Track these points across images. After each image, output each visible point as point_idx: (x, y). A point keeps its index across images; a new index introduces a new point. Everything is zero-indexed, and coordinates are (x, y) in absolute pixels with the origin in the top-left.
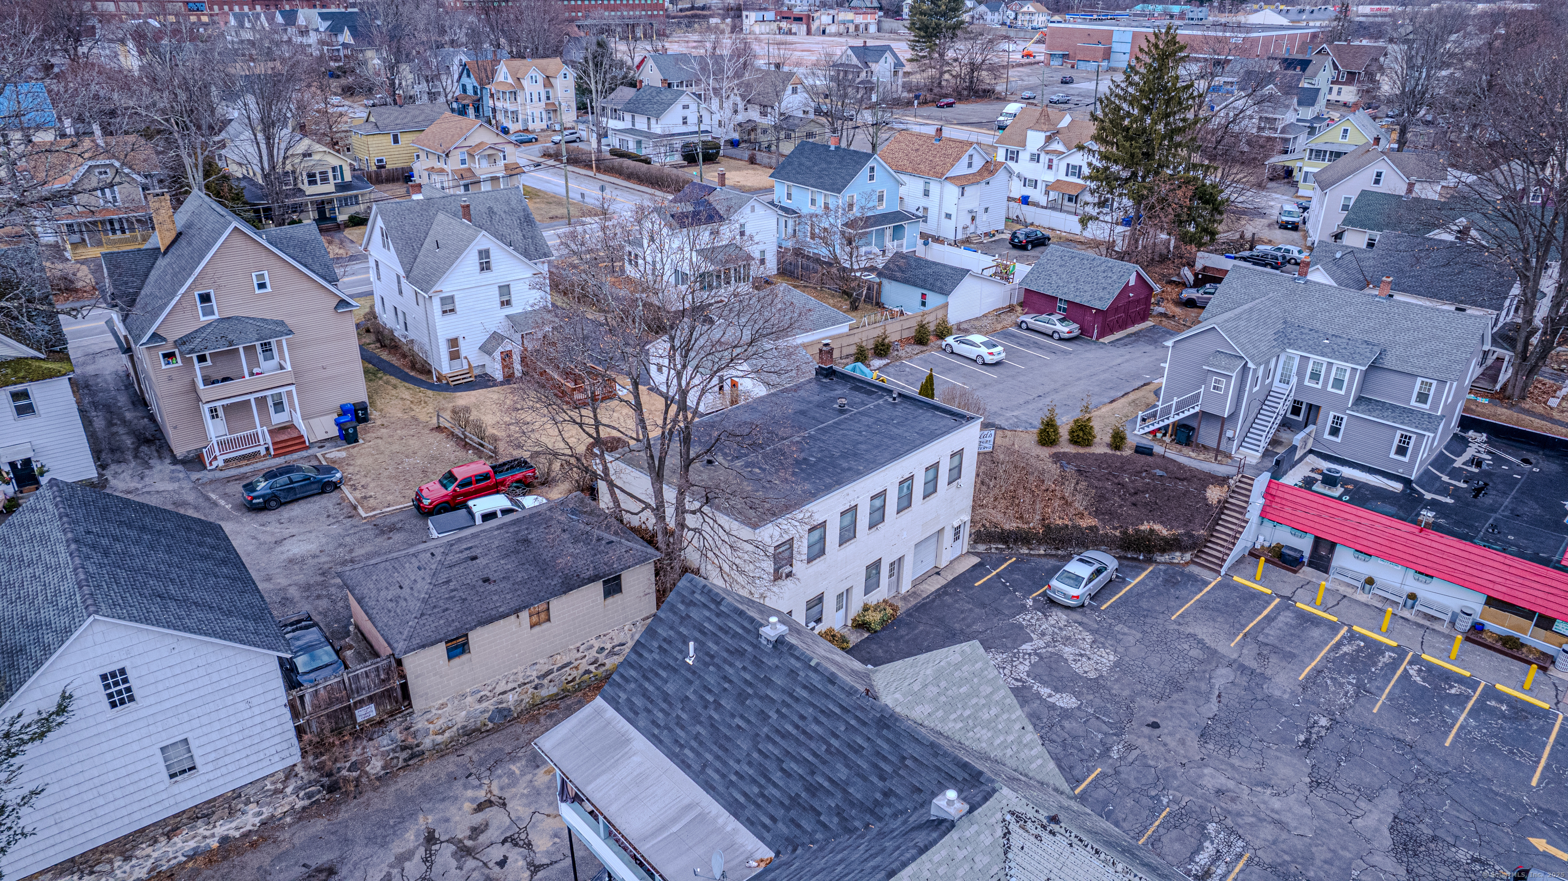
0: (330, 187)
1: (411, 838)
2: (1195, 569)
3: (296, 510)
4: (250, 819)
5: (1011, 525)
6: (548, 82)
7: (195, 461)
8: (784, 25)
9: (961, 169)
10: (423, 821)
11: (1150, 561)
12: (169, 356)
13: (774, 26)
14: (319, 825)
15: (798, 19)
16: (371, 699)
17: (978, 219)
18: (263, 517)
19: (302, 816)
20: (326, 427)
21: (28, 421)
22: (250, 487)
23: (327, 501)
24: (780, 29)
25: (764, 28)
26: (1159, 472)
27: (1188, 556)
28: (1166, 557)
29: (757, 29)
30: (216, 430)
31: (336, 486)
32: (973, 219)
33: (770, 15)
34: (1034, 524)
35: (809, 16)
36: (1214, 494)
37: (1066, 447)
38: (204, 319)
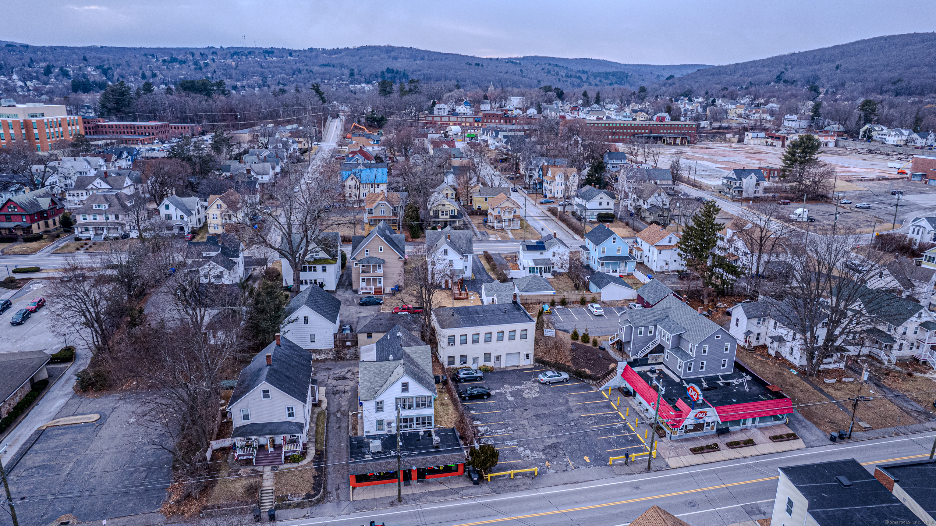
0: (448, 217)
1: (347, 369)
2: (594, 387)
3: (369, 307)
4: (322, 357)
5: (546, 359)
6: (567, 178)
7: (356, 292)
8: (770, 141)
9: (665, 242)
10: (350, 368)
11: (583, 381)
12: (356, 264)
13: (764, 141)
14: (333, 363)
15: (778, 138)
16: (350, 341)
17: (669, 265)
18: (363, 307)
19: (332, 360)
20: (388, 290)
21: (324, 273)
22: (361, 299)
23: (376, 307)
24: (767, 142)
25: (757, 141)
26: (600, 355)
27: (595, 382)
28: (587, 381)
29: (752, 142)
30: (363, 285)
31: (380, 304)
32: (667, 264)
33: (762, 134)
34: (553, 361)
35: (784, 137)
36: (612, 366)
37: (579, 342)
38: (366, 256)
